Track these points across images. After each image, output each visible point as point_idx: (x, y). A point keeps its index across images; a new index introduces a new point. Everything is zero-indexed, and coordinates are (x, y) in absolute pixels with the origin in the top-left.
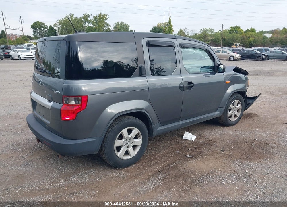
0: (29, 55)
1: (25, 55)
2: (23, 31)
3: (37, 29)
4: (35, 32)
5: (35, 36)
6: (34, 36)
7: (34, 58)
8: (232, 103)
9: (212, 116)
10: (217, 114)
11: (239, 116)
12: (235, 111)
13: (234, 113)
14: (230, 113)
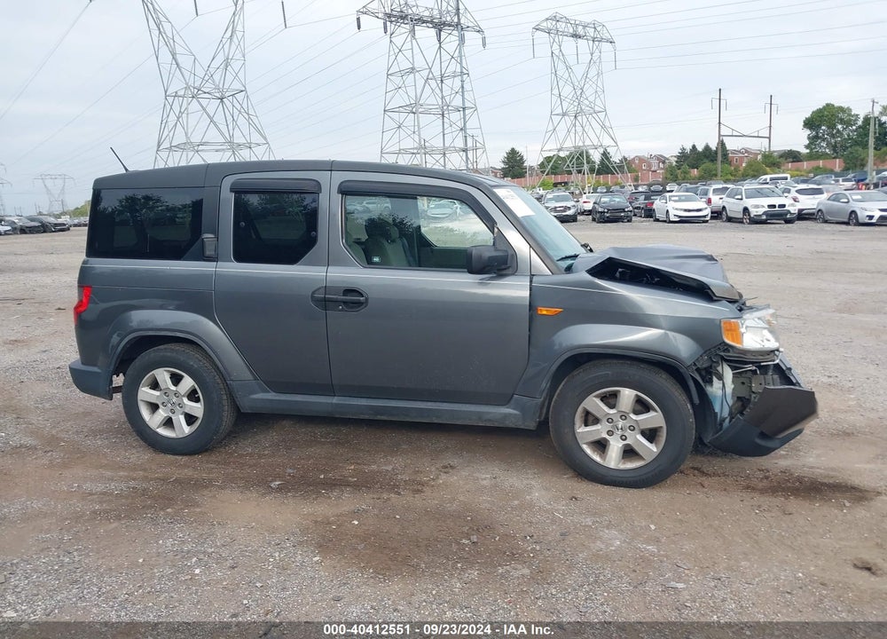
0: (691, 208)
1: (681, 210)
2: (769, 138)
3: (823, 128)
4: (813, 140)
5: (811, 150)
6: (808, 151)
7: (705, 216)
8: (594, 394)
9: (480, 415)
10: (506, 416)
11: (649, 459)
12: (628, 433)
13: (623, 438)
14: (588, 429)
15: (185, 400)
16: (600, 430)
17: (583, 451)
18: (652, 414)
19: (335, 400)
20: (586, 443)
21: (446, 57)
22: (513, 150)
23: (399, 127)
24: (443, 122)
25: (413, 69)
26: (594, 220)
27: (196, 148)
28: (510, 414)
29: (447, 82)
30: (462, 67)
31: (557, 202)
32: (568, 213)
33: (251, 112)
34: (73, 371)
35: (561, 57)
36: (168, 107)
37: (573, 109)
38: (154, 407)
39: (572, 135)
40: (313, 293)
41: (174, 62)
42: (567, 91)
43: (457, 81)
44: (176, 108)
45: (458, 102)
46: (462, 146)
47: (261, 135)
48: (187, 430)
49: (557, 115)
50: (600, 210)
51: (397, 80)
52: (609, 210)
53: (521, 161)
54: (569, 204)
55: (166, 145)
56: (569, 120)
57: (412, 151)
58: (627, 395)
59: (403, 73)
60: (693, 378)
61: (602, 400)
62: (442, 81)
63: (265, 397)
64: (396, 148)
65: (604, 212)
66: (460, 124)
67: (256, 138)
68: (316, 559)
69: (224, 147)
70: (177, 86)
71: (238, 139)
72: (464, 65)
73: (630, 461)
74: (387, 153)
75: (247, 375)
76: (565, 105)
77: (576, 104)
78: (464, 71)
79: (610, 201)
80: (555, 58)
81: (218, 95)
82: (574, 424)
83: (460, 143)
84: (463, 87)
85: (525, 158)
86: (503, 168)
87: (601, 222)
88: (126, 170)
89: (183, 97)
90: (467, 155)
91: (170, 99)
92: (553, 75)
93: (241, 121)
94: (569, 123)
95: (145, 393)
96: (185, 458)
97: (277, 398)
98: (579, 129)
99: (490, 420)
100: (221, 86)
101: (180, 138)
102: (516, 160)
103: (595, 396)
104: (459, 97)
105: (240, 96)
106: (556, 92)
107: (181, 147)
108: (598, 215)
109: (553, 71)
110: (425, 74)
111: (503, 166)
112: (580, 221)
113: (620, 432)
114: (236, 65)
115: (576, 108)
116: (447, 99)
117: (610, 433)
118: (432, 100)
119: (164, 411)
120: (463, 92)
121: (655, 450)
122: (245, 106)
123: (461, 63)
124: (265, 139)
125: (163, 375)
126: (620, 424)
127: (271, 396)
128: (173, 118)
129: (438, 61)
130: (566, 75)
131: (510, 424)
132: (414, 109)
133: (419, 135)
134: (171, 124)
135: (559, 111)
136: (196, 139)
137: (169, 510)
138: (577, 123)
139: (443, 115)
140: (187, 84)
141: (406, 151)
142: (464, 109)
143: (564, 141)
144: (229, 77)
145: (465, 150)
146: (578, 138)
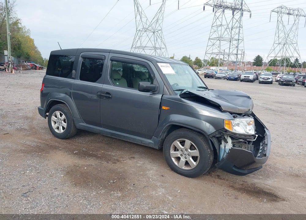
8: (177, 140)
9: (142, 141)
10: (150, 143)
11: (193, 167)
12: (187, 156)
13: (186, 158)
14: (175, 152)
15: (63, 122)
16: (178, 154)
17: (172, 160)
18: (195, 151)
19: (101, 129)
20: (173, 157)
21: (235, 21)
22: (259, 56)
23: (213, 45)
24: (230, 45)
25: (221, 25)
26: (279, 84)
27: (144, 48)
28: (151, 143)
29: (234, 30)
30: (240, 25)
31: (265, 76)
32: (269, 80)
33: (163, 37)
34: (39, 109)
35: (281, 22)
36: (137, 34)
37: (283, 42)
38: (55, 123)
39: (282, 51)
40: (98, 92)
41: (141, 20)
42: (282, 35)
43: (238, 30)
44: (139, 34)
45: (237, 37)
46: (236, 53)
47: (165, 45)
48: (62, 131)
49: (277, 44)
50: (282, 80)
51: (215, 28)
52: (285, 81)
53: (262, 60)
54: (270, 77)
55: (134, 46)
56: (281, 46)
57: (217, 53)
58: (188, 143)
59: (218, 26)
60: (210, 140)
61: (180, 143)
62: (232, 29)
63: (83, 125)
64: (211, 52)
65: (283, 81)
66: (236, 45)
67: (163, 46)
68: (62, 176)
69: (152, 48)
70: (140, 28)
71: (157, 46)
72: (241, 24)
73: (187, 167)
74: (208, 54)
75: (78, 117)
76: (280, 40)
77: (285, 40)
78: (241, 26)
79: (287, 77)
80: (279, 22)
81: (153, 31)
82: (170, 150)
83: (235, 52)
84: (239, 32)
85: (263, 59)
86: (254, 62)
87: (281, 85)
88: (61, 49)
89: (142, 31)
90: (237, 56)
91: (138, 32)
92: (277, 29)
93: (159, 40)
94: (281, 47)
95: (53, 118)
96: (60, 140)
97: (86, 125)
98: (285, 49)
99: (145, 144)
100: (154, 28)
101: (138, 44)
102: (259, 60)
103: (177, 141)
104: (237, 35)
105: (159, 32)
106: (277, 35)
107: (138, 48)
108: (281, 82)
109: (277, 27)
110: (225, 27)
111: (254, 61)
112: (274, 84)
113: (185, 156)
114: (160, 22)
115: (285, 42)
116: (233, 36)
117: (181, 155)
118: (227, 36)
119: (57, 124)
120: (239, 34)
121: (195, 164)
122: (161, 35)
123: (240, 23)
124: (166, 46)
125: (58, 113)
126: (186, 152)
127: (85, 124)
128: (138, 38)
129: (231, 22)
130: (282, 29)
131: (151, 146)
132: (220, 39)
133: (220, 48)
134: (137, 40)
135: (278, 42)
136: (144, 45)
137: (40, 153)
138: (284, 48)
139: (230, 42)
140: (143, 27)
141: (214, 53)
142: (239, 40)
143: (277, 54)
144: (157, 25)
145: (237, 55)
146: (284, 53)
